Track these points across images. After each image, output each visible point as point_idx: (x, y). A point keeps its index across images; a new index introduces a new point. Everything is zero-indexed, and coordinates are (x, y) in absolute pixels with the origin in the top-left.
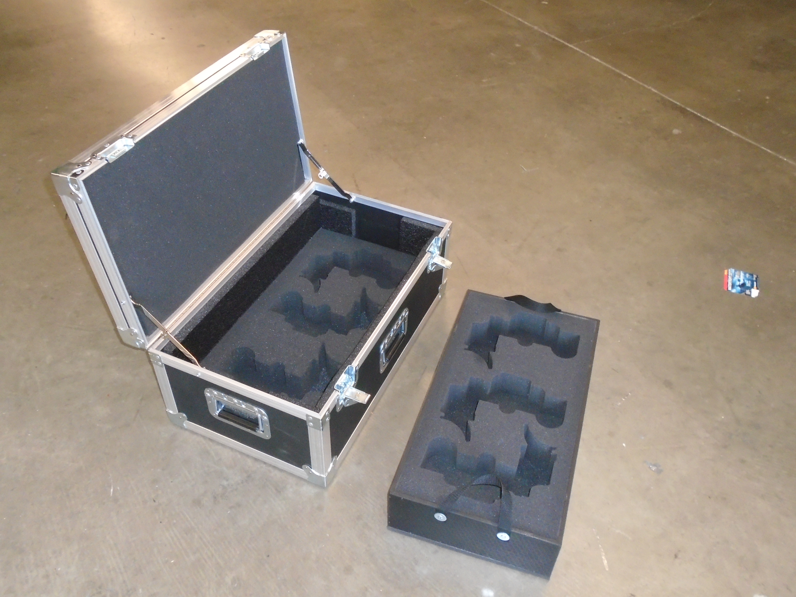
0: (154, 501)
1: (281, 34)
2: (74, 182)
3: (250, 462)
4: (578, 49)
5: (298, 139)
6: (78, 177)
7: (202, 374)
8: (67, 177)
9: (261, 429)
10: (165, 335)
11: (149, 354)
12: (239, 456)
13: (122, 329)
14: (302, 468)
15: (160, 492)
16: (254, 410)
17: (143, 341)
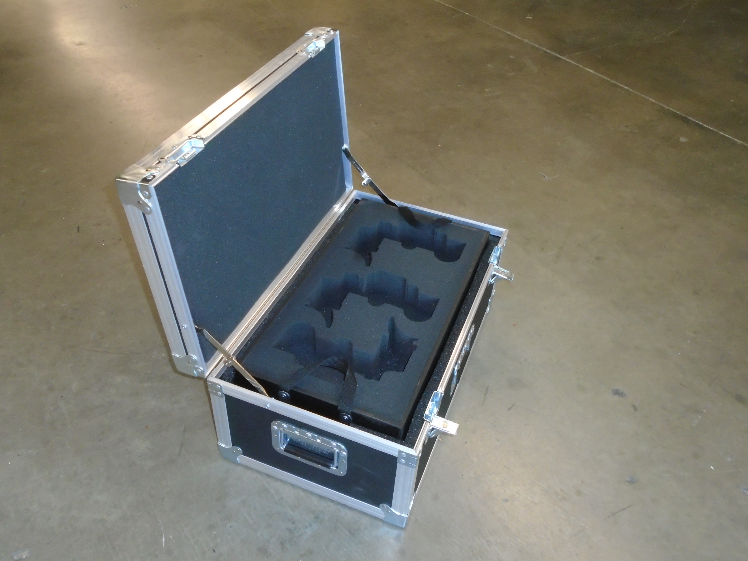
0: (214, 551)
1: (334, 32)
2: (144, 189)
3: (315, 500)
4: (570, 61)
5: (342, 144)
6: (150, 183)
7: (272, 405)
8: (137, 183)
9: (335, 465)
10: (229, 362)
11: (207, 384)
12: (302, 494)
13: (177, 356)
14: (379, 507)
15: (219, 540)
16: (332, 445)
17: (201, 368)
